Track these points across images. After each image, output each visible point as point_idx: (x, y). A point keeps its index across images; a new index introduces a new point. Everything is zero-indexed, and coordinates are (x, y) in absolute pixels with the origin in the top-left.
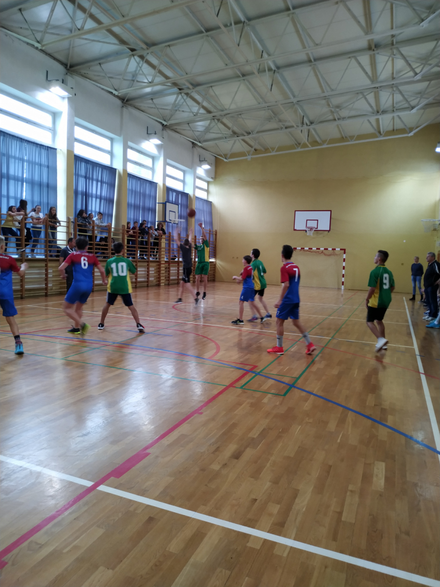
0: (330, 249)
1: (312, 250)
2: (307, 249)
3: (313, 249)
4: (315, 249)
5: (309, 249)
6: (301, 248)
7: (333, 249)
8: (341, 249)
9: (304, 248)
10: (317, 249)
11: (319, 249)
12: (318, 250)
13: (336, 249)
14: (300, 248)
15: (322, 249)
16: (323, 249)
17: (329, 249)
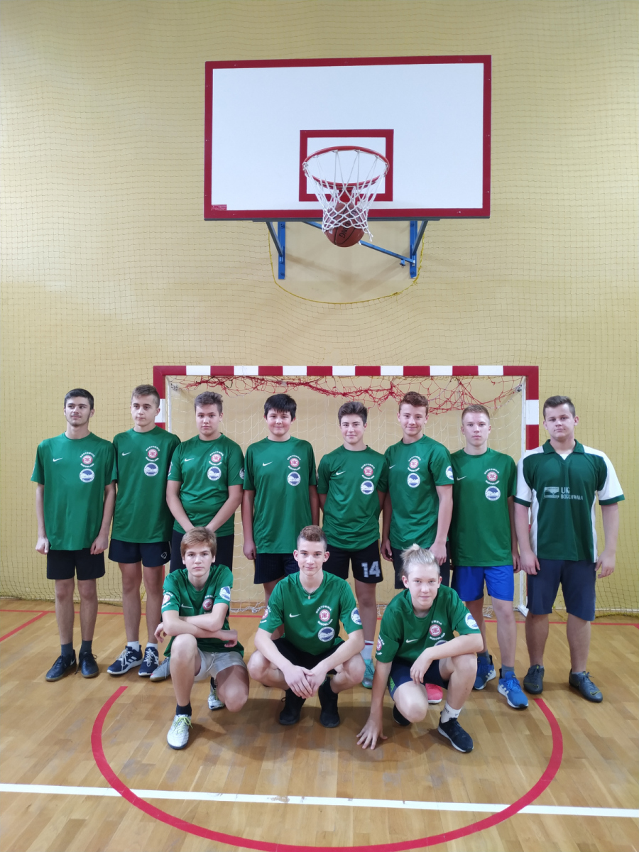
0: (442, 370)
1: (325, 383)
2: (302, 371)
3: (337, 371)
4: (351, 370)
5: (312, 371)
6: (264, 371)
7: (459, 371)
8: (509, 371)
9: (277, 371)
10: (361, 371)
11: (374, 371)
12: (365, 381)
13: (482, 370)
14: (254, 371)
15: (392, 370)
16: (399, 371)
17: (434, 371)
